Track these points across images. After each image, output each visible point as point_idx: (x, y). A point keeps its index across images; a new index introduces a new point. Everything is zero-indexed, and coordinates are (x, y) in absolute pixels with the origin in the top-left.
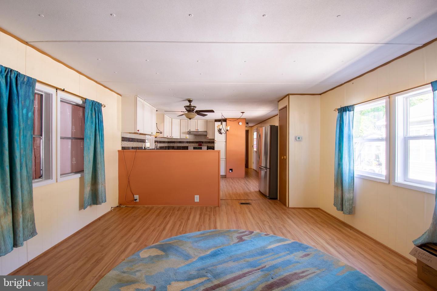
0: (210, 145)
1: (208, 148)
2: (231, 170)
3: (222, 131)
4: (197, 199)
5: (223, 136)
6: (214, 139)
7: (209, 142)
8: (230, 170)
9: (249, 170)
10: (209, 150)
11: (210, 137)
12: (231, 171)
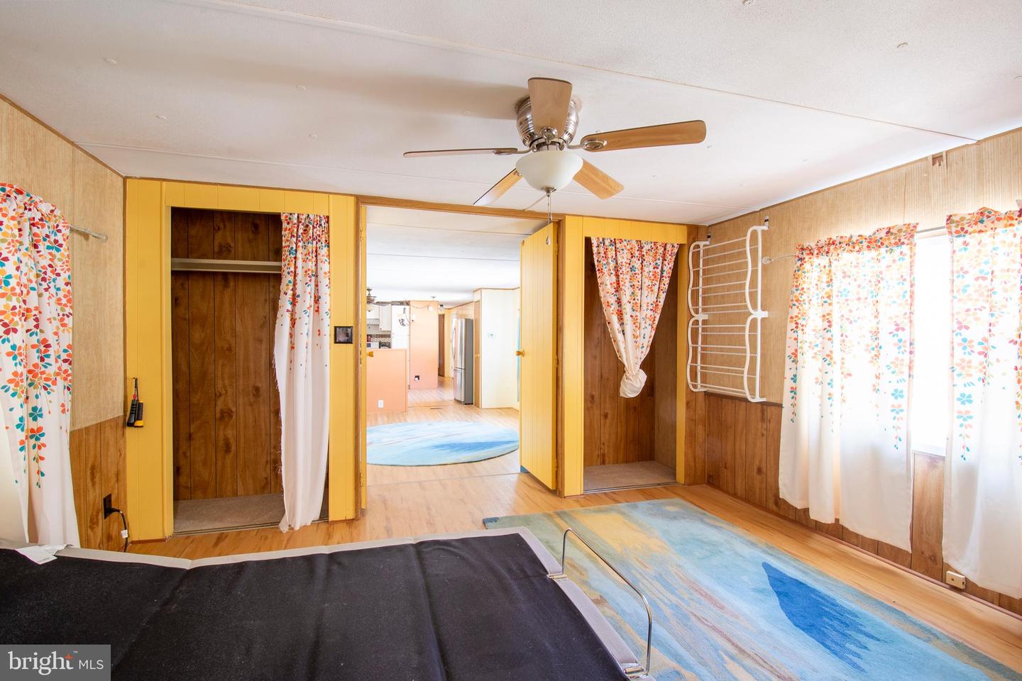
0: (383, 340)
1: (381, 345)
2: (418, 377)
3: (406, 322)
4: (381, 404)
5: (407, 327)
6: (390, 331)
7: (382, 336)
8: (416, 377)
9: (446, 379)
10: (382, 348)
11: (384, 327)
12: (417, 379)
